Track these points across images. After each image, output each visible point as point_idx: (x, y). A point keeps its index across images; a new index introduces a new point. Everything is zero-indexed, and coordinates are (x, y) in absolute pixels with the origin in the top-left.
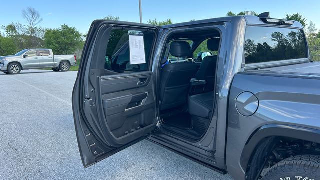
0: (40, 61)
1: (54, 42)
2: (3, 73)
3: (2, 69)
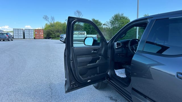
0: (80, 38)
1: (88, 27)
2: (62, 42)
3: (62, 40)
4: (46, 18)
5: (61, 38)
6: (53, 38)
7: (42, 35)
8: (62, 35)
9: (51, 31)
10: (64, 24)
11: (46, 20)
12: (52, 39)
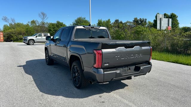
0: (43, 39)
2: (26, 44)
3: (26, 42)
4: (5, 19)
5: (24, 40)
6: (15, 40)
7: (2, 38)
8: (26, 37)
9: (13, 33)
10: (27, 26)
11: (6, 21)
12: (13, 42)
